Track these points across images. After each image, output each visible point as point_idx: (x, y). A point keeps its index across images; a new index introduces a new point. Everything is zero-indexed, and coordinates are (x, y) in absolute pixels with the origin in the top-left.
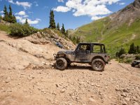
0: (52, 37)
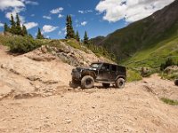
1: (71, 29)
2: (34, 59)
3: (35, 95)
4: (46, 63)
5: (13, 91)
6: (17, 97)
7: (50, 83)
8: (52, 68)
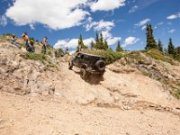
0: (140, 63)
1: (152, 38)
2: (114, 71)
3: (114, 106)
4: (125, 75)
5: (96, 99)
6: (99, 105)
7: (129, 96)
8: (131, 80)
